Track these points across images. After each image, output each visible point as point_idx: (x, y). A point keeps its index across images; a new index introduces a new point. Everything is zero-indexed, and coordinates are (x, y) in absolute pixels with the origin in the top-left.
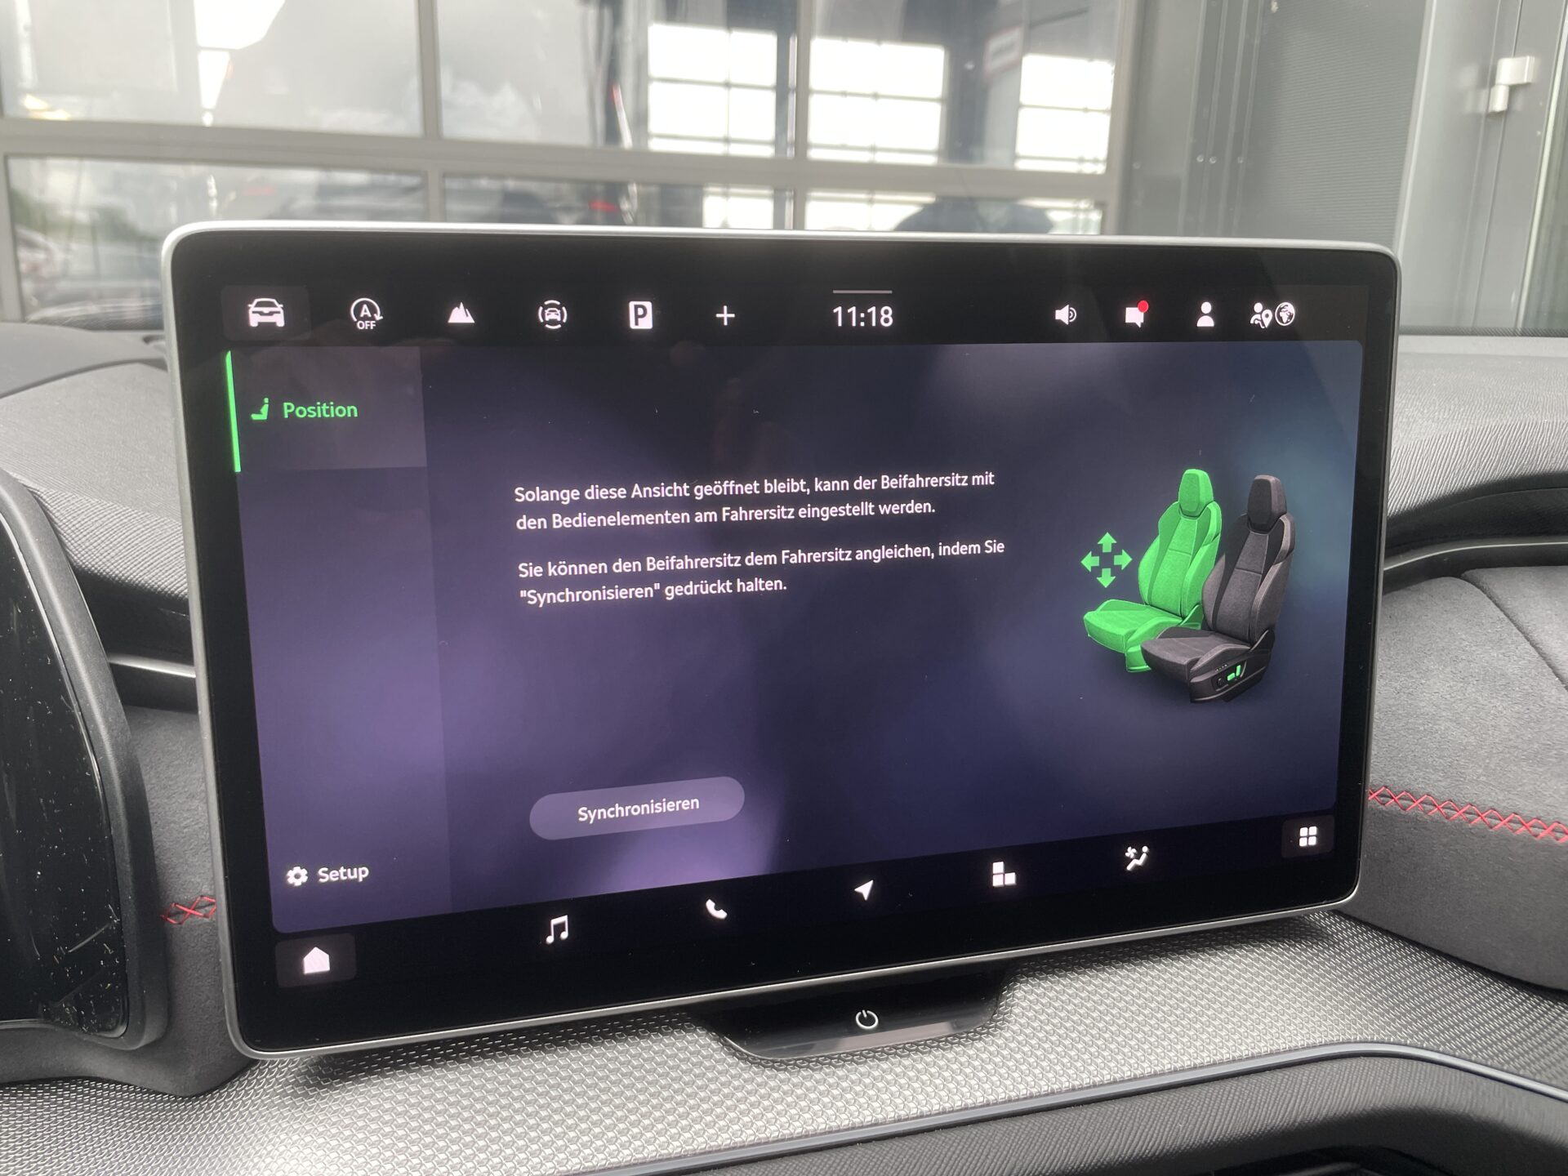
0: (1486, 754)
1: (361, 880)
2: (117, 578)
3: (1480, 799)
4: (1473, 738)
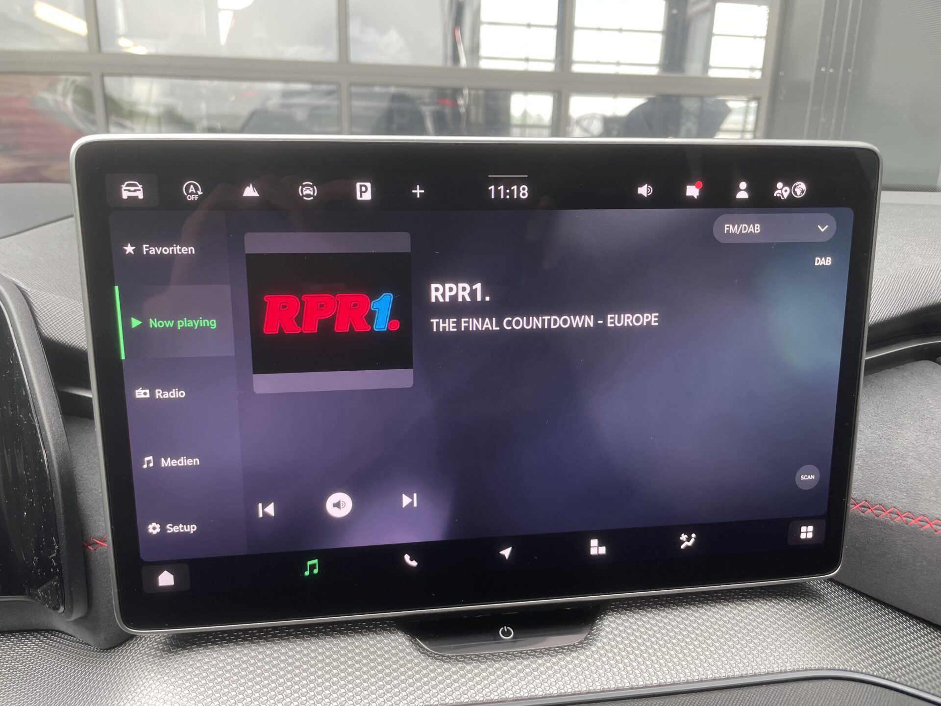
1: (192, 532)
3: (930, 512)
4: (929, 471)
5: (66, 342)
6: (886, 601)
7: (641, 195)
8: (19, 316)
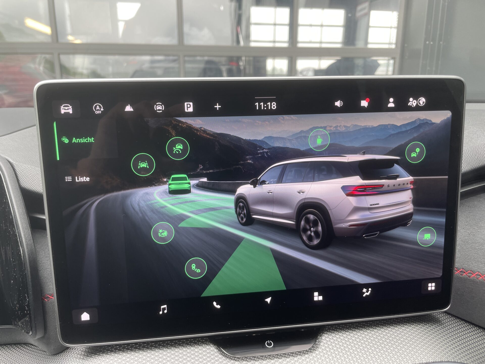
5: (33, 190)
6: (475, 323)
7: (337, 106)
8: (9, 177)
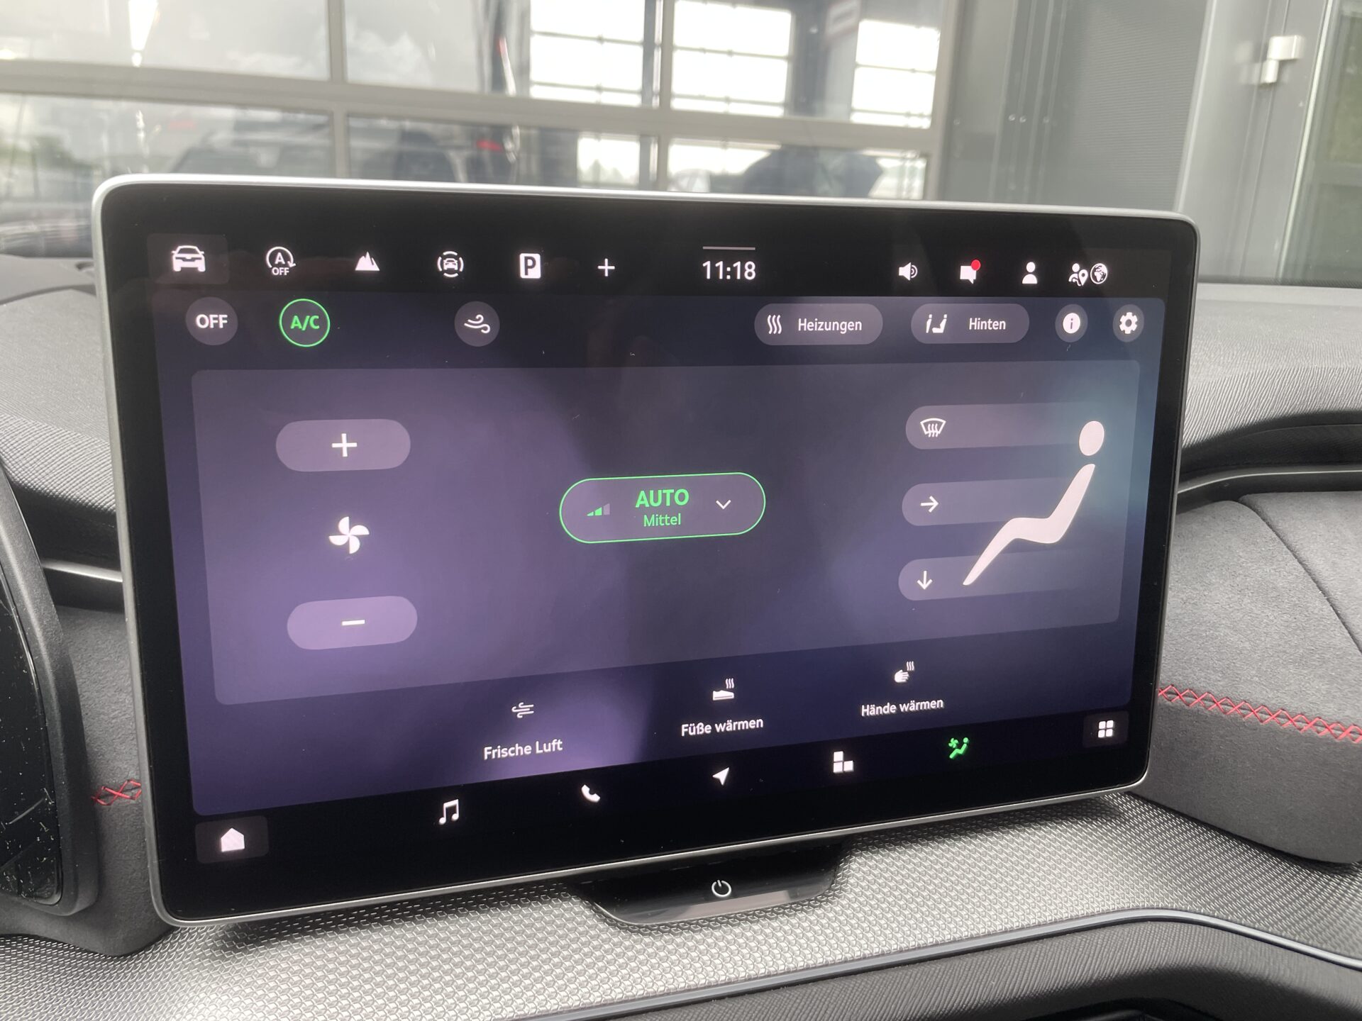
0: (1259, 658)
2: (51, 494)
3: (1253, 697)
4: (1248, 643)
6: (1199, 818)
7: (903, 278)
